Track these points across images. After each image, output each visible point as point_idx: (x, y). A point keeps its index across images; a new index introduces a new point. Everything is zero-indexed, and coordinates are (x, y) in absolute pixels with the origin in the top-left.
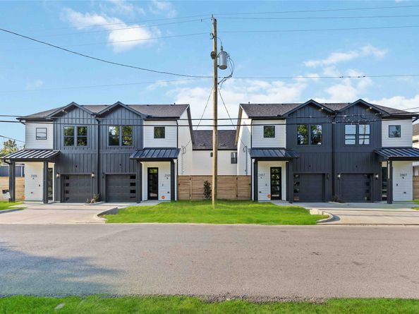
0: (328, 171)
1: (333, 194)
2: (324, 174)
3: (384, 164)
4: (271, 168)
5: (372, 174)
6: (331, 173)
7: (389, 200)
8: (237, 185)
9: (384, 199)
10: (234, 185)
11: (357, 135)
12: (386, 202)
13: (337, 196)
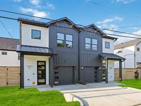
0: (76, 64)
1: (79, 79)
2: (74, 67)
3: (104, 62)
4: (38, 62)
5: (98, 67)
6: (78, 66)
7: (106, 81)
8: (7, 75)
9: (104, 80)
10: (5, 75)
11: (91, 44)
12: (105, 82)
13: (81, 80)
